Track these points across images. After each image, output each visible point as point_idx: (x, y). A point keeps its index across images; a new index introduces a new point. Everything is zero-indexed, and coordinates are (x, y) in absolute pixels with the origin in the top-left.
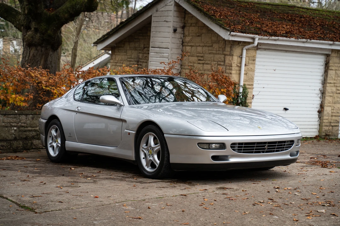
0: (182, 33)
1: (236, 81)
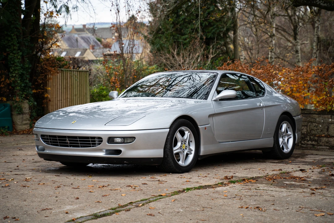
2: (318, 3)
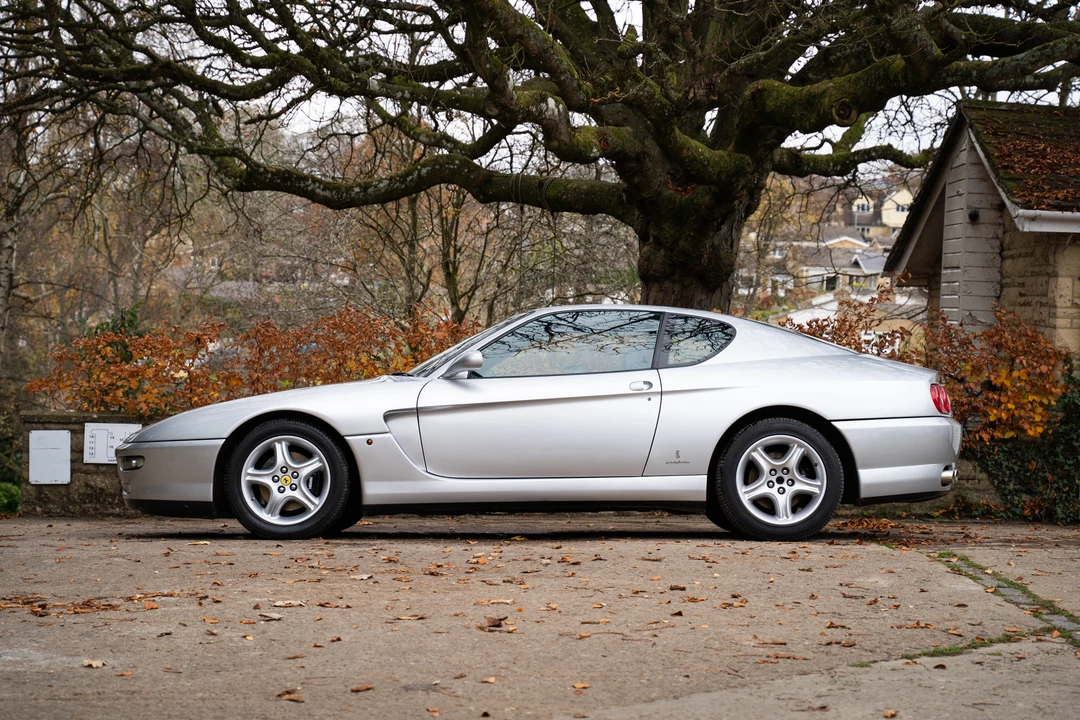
0: (1000, 224)
1: (1072, 350)
2: (310, 188)
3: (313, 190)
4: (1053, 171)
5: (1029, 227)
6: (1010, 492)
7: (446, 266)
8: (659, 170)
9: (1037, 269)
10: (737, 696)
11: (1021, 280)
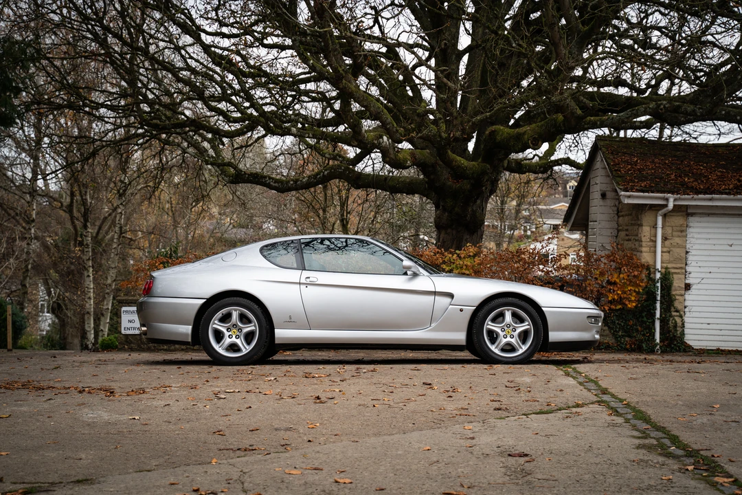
0: (615, 200)
1: (650, 263)
3: (269, 183)
4: (640, 172)
5: (627, 201)
6: (620, 336)
7: (342, 221)
8: (445, 172)
9: (633, 222)
10: (434, 432)
11: (626, 228)
